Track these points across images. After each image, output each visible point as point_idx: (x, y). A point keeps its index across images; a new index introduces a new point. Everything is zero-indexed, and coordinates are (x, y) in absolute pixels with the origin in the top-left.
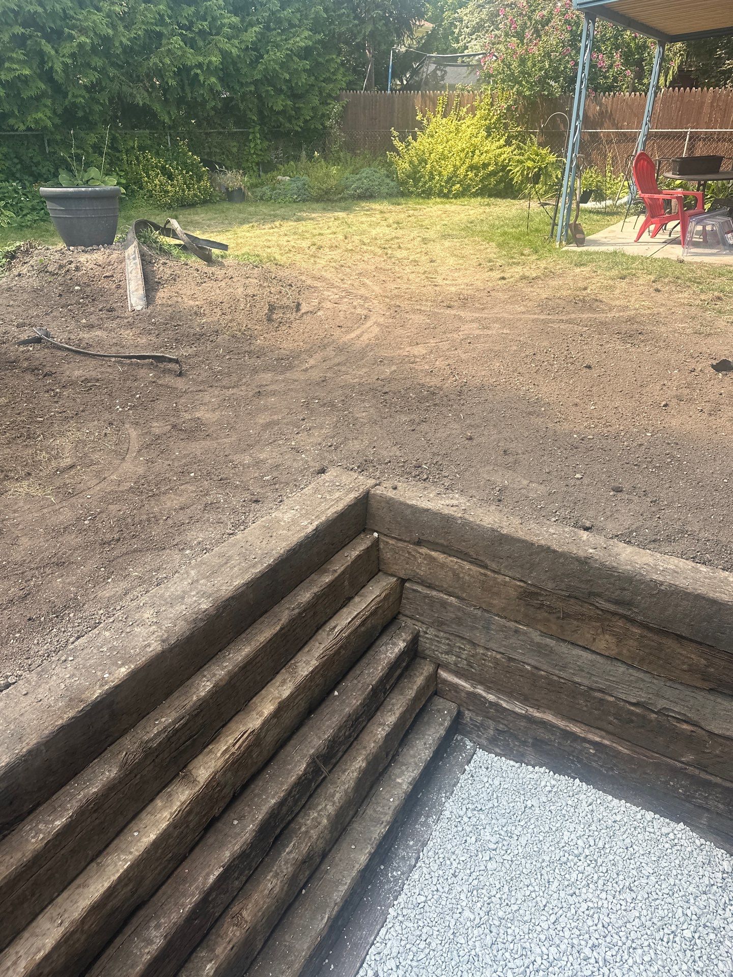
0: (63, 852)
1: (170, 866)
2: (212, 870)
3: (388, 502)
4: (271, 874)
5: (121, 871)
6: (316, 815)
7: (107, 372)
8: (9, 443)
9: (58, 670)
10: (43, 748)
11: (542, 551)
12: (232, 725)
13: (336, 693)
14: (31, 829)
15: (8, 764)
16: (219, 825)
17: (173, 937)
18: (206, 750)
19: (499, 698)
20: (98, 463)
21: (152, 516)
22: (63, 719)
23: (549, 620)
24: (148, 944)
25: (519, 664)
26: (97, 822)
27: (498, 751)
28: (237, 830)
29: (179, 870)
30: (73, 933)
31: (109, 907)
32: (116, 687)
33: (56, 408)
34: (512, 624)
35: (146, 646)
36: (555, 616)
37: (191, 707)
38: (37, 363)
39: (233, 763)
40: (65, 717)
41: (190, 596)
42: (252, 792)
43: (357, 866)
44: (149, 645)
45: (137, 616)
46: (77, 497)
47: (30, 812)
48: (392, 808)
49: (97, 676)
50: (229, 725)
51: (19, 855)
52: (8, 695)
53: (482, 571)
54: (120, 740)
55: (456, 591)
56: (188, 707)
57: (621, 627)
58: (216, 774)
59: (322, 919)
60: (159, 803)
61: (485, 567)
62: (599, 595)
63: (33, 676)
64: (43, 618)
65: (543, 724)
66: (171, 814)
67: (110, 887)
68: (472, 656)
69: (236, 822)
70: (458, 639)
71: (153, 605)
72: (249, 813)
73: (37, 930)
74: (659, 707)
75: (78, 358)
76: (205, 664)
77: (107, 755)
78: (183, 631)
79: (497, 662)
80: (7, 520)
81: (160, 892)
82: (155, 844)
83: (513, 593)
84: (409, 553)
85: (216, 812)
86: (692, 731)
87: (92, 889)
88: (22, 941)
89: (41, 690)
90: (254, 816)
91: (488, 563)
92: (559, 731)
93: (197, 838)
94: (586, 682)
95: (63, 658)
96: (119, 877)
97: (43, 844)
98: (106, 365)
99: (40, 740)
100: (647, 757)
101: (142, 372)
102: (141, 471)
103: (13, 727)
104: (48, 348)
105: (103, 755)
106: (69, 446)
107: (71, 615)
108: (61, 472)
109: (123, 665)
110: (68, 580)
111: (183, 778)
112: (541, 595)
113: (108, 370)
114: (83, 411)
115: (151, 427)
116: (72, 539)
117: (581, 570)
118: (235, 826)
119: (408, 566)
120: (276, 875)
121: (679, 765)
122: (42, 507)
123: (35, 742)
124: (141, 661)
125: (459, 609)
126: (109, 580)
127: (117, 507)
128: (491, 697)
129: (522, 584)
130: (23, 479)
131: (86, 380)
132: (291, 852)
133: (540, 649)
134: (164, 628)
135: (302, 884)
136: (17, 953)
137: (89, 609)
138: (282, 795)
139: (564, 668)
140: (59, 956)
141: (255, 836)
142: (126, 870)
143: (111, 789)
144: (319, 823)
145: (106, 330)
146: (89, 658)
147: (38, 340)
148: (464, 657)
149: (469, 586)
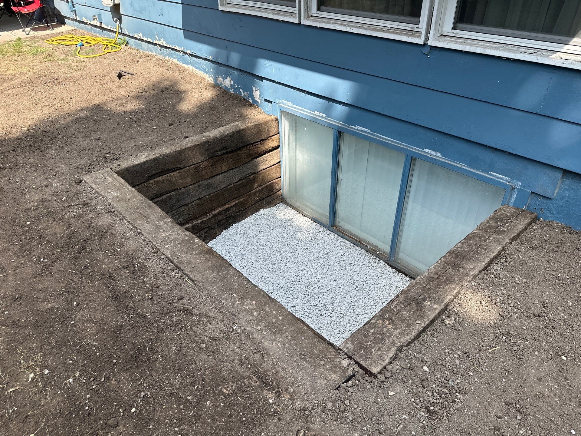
19: (202, 219)
23: (207, 173)
25: (204, 198)
34: (196, 185)
36: (208, 169)
53: (179, 171)
55: (172, 188)
62: (217, 151)
65: (219, 214)
68: (188, 210)
79: (197, 204)
83: (192, 172)
91: (179, 166)
92: (223, 212)
94: (224, 186)
100: (247, 196)
112: (201, 165)
121: (255, 190)
125: (176, 195)
128: (200, 221)
129: (194, 166)
139: (217, 187)
148: (185, 213)
149: (176, 182)
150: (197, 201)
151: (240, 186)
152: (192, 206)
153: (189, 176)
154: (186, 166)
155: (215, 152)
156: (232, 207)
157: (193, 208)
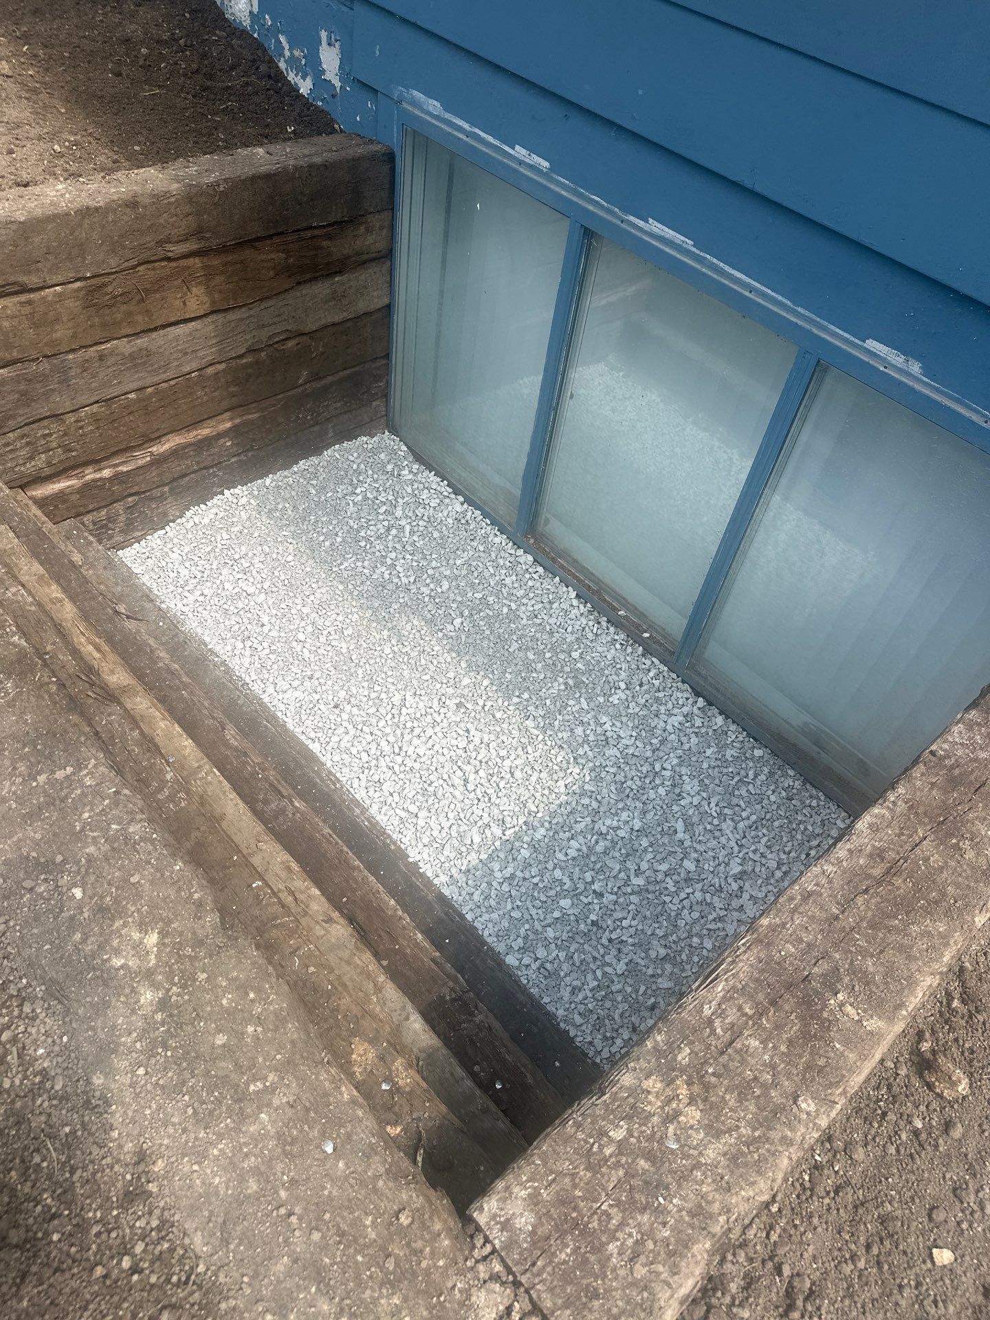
19: (115, 466)
23: (131, 314)
25: (119, 401)
27: (138, 534)
34: (93, 352)
36: (134, 302)
53: (23, 298)
57: (202, 268)
61: (25, 290)
62: (167, 240)
65: (174, 453)
70: (36, 426)
74: (264, 340)
83: (73, 305)
86: (297, 344)
91: (24, 279)
92: (190, 448)
100: (274, 405)
112: (108, 284)
125: (17, 380)
128: (106, 473)
129: (78, 284)
133: (136, 361)
139: (166, 366)
148: (54, 445)
149: (15, 335)
150: (95, 408)
151: (250, 371)
152: (76, 421)
153: (65, 319)
154: (50, 283)
155: (160, 243)
156: (219, 436)
157: (81, 428)
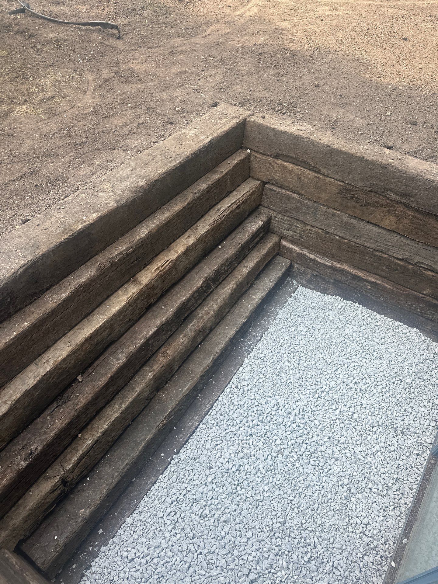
0: (68, 310)
1: (128, 325)
2: (151, 329)
3: (258, 127)
4: (183, 335)
5: (101, 323)
6: (207, 309)
7: (71, 35)
8: (12, 81)
9: (55, 213)
10: (51, 253)
11: (358, 160)
12: (160, 256)
13: (220, 247)
14: (49, 297)
15: (32, 260)
16: (154, 308)
17: (131, 358)
18: (146, 268)
19: (316, 256)
20: (69, 96)
21: (105, 129)
22: (61, 239)
23: (355, 207)
24: (118, 360)
25: (331, 235)
26: (86, 297)
27: (312, 287)
28: (164, 311)
29: (133, 328)
30: (77, 350)
31: (96, 340)
32: (91, 225)
33: (39, 59)
34: (331, 211)
35: (107, 203)
36: (360, 204)
37: (136, 242)
38: (24, 27)
39: (161, 276)
40: (62, 238)
41: (131, 177)
42: (173, 293)
43: (229, 336)
44: (109, 203)
45: (100, 187)
46: (58, 116)
47: (48, 289)
48: (249, 310)
49: (79, 218)
50: (158, 256)
51: (44, 309)
52: (28, 225)
53: (317, 175)
54: (96, 256)
55: (298, 189)
56: (134, 242)
57: (401, 211)
58: (151, 281)
59: (209, 359)
60: (120, 292)
61: (319, 172)
62: (391, 190)
63: (42, 216)
64: (44, 186)
65: (341, 271)
66: (128, 298)
67: (95, 331)
68: (303, 231)
69: (163, 307)
70: (295, 221)
71: (109, 181)
72: (171, 303)
73: (58, 347)
74: (416, 261)
75: (51, 25)
76: (143, 220)
77: (89, 263)
78: (129, 197)
79: (318, 235)
80: (16, 128)
81: (123, 337)
82: (119, 312)
83: (335, 190)
84: (270, 164)
85: (152, 301)
86: (433, 276)
87: (86, 330)
88: (50, 352)
89: (46, 223)
90: (173, 304)
91: (322, 169)
92: (351, 275)
93: (142, 313)
94: (372, 246)
95: (58, 207)
96: (100, 326)
97: (57, 304)
98: (70, 30)
99: (49, 249)
100: (402, 291)
101: (94, 36)
102: (97, 101)
103: (32, 242)
104: (30, 16)
105: (86, 263)
106: (50, 84)
107: (61, 184)
108: (47, 100)
109: (94, 213)
110: (57, 165)
111: (133, 281)
112: (353, 190)
113: (71, 34)
114: (57, 62)
115: (101, 73)
116: (57, 141)
117: (382, 173)
118: (163, 309)
119: (268, 173)
120: (185, 336)
121: (421, 295)
122: (37, 122)
123: (46, 249)
124: (104, 211)
125: (298, 201)
126: (82, 166)
127: (84, 123)
128: (312, 256)
129: (341, 183)
130: (23, 104)
131: (57, 41)
132: (193, 325)
133: (346, 226)
134: (117, 194)
135: (199, 342)
136: (48, 357)
137: (71, 182)
138: (189, 296)
139: (360, 237)
140: (70, 360)
141: (174, 315)
142: (104, 323)
143: (92, 281)
144: (209, 313)
145: (68, 5)
146: (74, 208)
147: (22, 11)
148: (298, 232)
149: (307, 186)
151: (399, 267)
152: (311, 230)
153: (328, 192)
154: (330, 176)
156: (367, 281)
157: (311, 233)
